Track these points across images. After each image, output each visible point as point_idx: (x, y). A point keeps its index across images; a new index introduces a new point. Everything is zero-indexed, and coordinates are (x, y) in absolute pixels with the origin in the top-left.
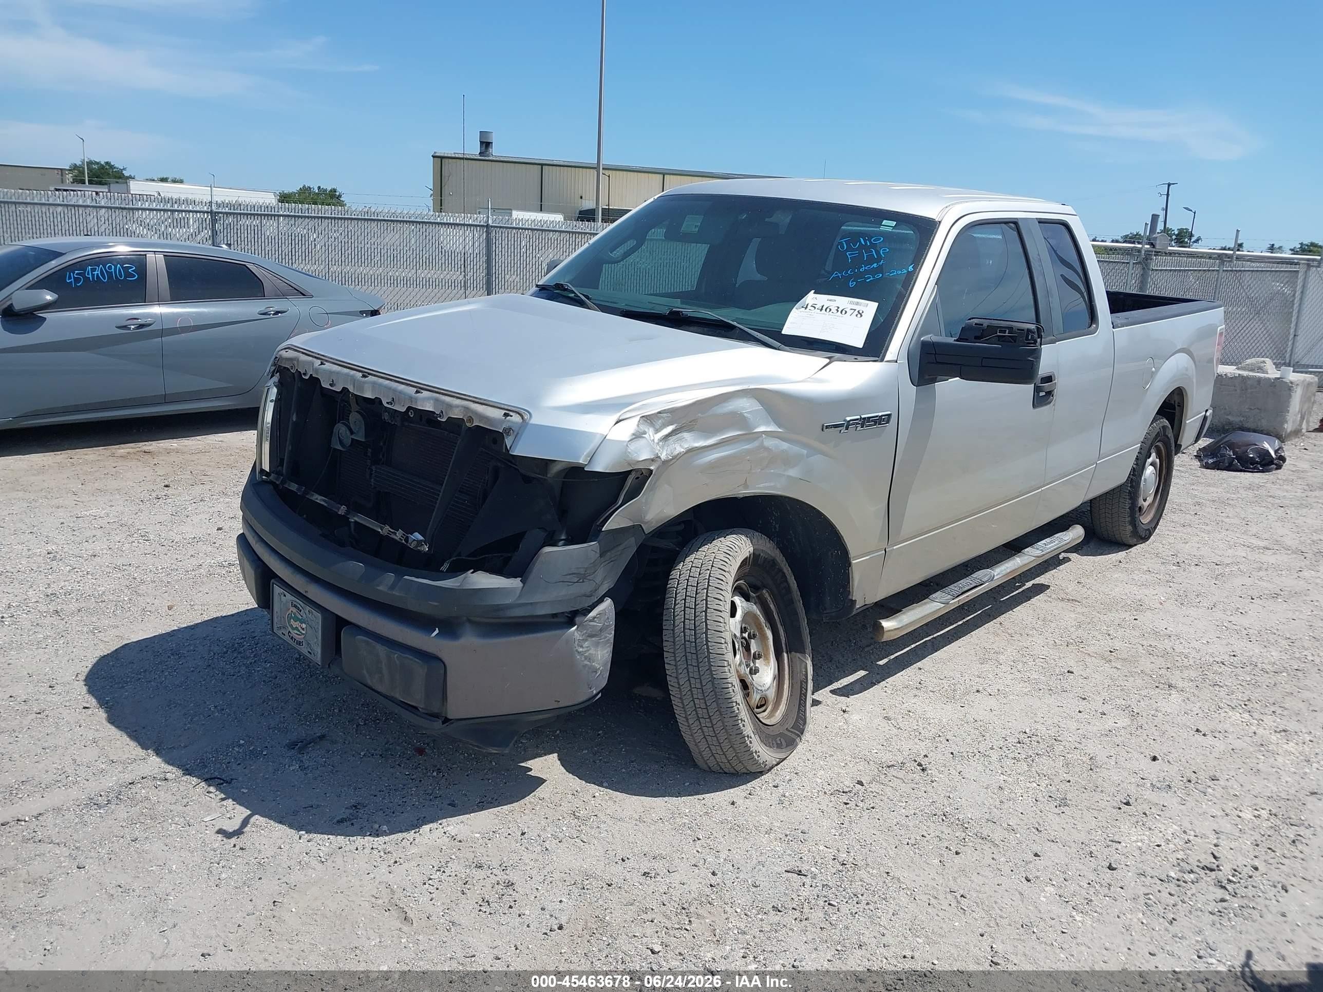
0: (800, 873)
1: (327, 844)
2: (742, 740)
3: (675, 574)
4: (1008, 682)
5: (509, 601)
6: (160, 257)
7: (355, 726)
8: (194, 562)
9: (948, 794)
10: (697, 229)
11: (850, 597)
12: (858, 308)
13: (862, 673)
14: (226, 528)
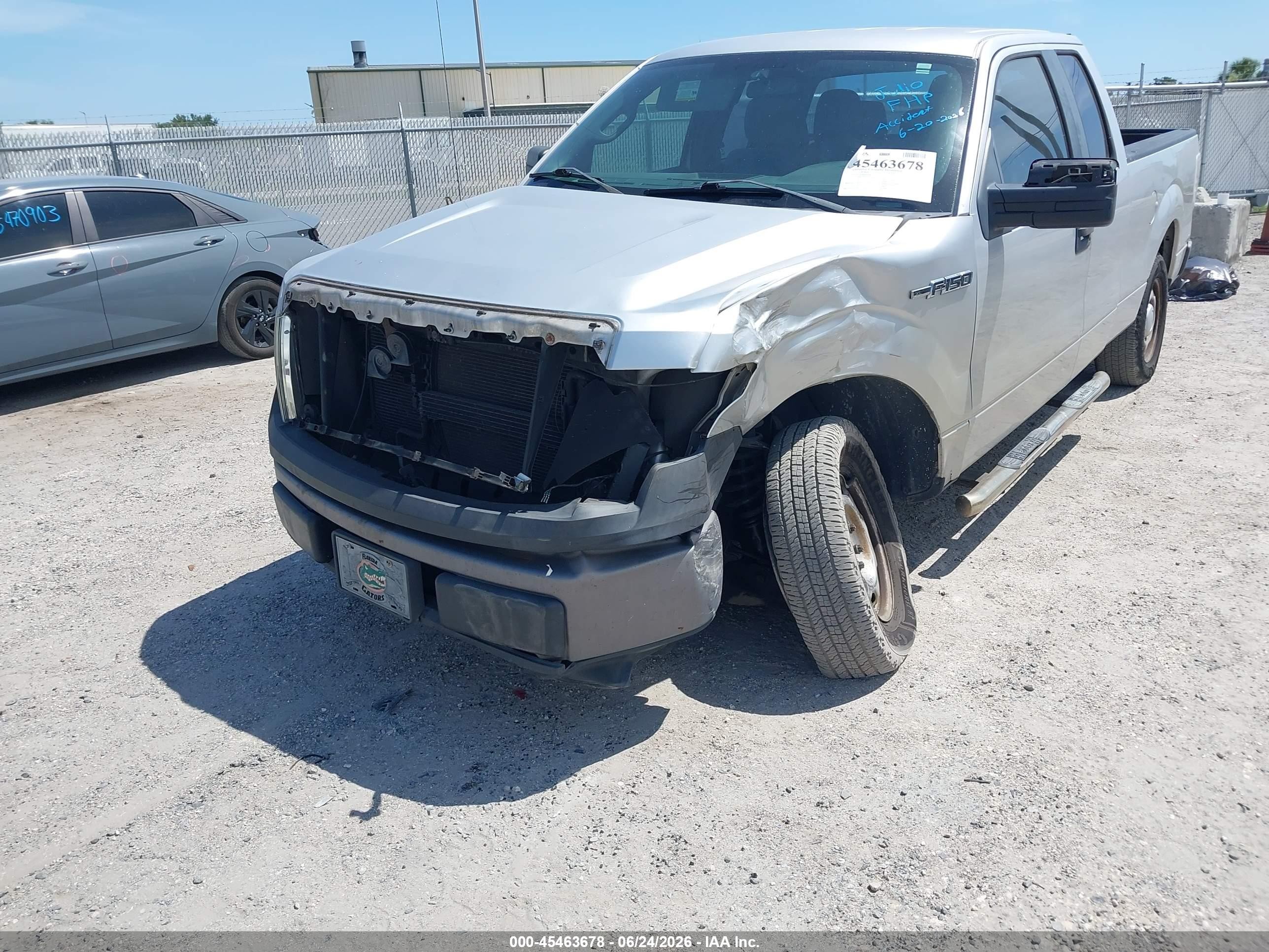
0: (980, 780)
1: (462, 817)
2: (875, 644)
3: (773, 474)
4: (1089, 541)
5: (627, 528)
6: (80, 193)
7: (440, 675)
8: (198, 515)
9: (1090, 671)
10: (695, 96)
11: (939, 475)
12: (916, 160)
13: (941, 551)
14: (218, 473)
